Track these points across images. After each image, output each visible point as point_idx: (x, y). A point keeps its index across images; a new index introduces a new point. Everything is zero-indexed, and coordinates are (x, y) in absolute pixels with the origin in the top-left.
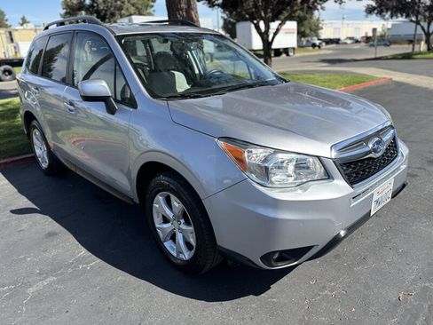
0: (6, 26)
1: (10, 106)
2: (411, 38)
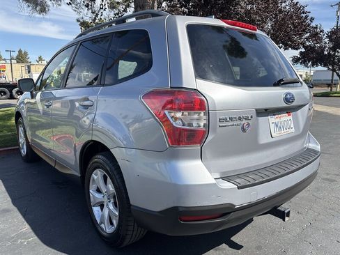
0: (27, 62)
1: (10, 112)
2: (330, 82)
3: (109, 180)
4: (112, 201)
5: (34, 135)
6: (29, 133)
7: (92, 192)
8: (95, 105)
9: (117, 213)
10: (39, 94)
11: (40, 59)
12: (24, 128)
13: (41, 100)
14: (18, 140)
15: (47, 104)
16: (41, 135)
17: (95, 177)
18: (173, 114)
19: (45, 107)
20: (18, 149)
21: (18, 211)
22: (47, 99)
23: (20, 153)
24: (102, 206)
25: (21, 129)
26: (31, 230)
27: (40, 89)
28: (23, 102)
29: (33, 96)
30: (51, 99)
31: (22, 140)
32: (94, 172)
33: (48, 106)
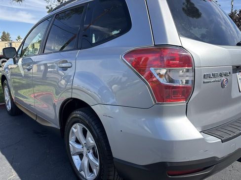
3: (89, 133)
4: (91, 151)
5: (17, 94)
6: (13, 92)
7: (72, 142)
8: (74, 66)
9: (98, 164)
10: (20, 60)
11: (19, 38)
12: (9, 89)
13: (23, 65)
14: (4, 98)
15: (28, 67)
16: (22, 94)
17: (75, 130)
18: (158, 71)
19: (26, 70)
20: (5, 105)
21: (6, 159)
22: (28, 64)
23: (6, 108)
24: (81, 156)
25: (6, 89)
26: (18, 177)
27: (21, 55)
28: (7, 68)
29: (15, 62)
30: (31, 63)
31: (7, 98)
32: (74, 126)
33: (29, 70)
